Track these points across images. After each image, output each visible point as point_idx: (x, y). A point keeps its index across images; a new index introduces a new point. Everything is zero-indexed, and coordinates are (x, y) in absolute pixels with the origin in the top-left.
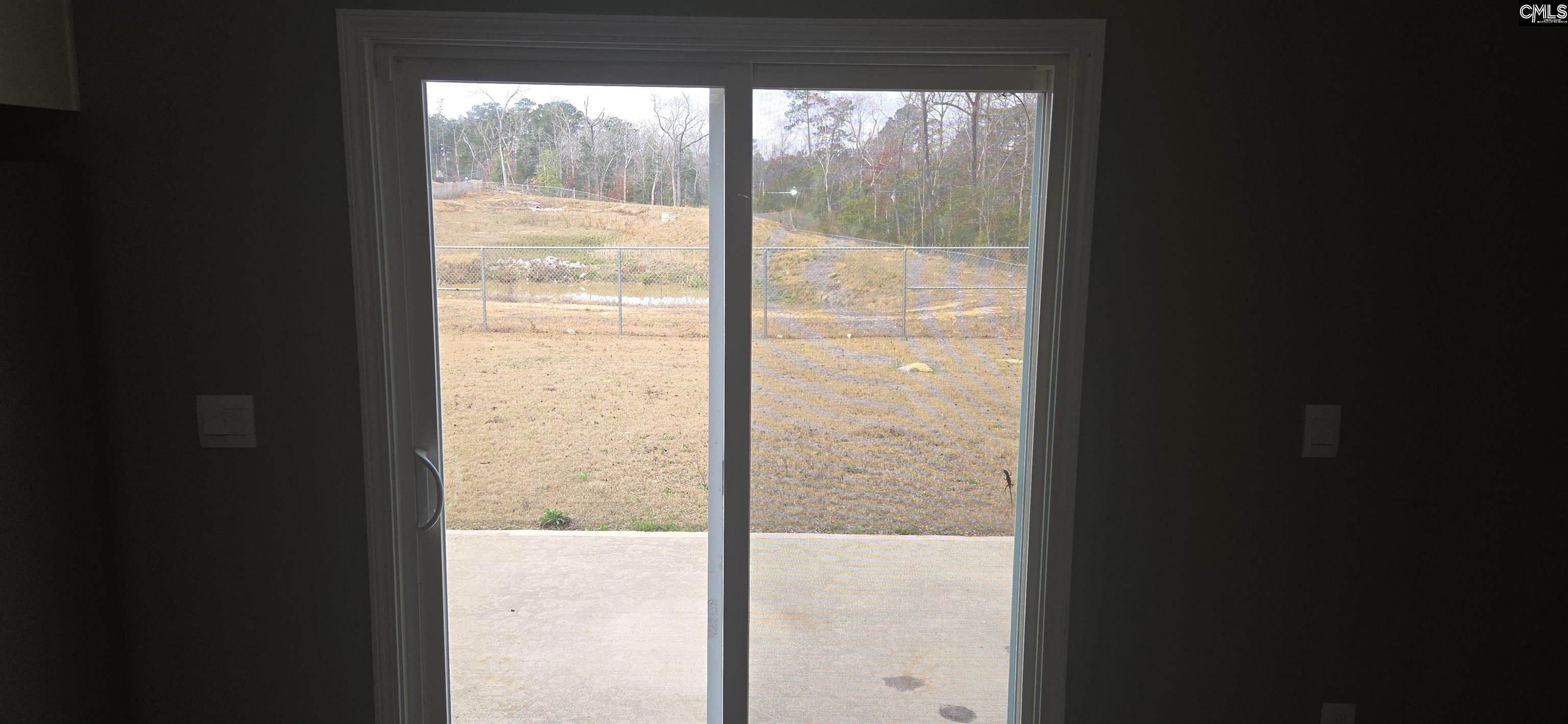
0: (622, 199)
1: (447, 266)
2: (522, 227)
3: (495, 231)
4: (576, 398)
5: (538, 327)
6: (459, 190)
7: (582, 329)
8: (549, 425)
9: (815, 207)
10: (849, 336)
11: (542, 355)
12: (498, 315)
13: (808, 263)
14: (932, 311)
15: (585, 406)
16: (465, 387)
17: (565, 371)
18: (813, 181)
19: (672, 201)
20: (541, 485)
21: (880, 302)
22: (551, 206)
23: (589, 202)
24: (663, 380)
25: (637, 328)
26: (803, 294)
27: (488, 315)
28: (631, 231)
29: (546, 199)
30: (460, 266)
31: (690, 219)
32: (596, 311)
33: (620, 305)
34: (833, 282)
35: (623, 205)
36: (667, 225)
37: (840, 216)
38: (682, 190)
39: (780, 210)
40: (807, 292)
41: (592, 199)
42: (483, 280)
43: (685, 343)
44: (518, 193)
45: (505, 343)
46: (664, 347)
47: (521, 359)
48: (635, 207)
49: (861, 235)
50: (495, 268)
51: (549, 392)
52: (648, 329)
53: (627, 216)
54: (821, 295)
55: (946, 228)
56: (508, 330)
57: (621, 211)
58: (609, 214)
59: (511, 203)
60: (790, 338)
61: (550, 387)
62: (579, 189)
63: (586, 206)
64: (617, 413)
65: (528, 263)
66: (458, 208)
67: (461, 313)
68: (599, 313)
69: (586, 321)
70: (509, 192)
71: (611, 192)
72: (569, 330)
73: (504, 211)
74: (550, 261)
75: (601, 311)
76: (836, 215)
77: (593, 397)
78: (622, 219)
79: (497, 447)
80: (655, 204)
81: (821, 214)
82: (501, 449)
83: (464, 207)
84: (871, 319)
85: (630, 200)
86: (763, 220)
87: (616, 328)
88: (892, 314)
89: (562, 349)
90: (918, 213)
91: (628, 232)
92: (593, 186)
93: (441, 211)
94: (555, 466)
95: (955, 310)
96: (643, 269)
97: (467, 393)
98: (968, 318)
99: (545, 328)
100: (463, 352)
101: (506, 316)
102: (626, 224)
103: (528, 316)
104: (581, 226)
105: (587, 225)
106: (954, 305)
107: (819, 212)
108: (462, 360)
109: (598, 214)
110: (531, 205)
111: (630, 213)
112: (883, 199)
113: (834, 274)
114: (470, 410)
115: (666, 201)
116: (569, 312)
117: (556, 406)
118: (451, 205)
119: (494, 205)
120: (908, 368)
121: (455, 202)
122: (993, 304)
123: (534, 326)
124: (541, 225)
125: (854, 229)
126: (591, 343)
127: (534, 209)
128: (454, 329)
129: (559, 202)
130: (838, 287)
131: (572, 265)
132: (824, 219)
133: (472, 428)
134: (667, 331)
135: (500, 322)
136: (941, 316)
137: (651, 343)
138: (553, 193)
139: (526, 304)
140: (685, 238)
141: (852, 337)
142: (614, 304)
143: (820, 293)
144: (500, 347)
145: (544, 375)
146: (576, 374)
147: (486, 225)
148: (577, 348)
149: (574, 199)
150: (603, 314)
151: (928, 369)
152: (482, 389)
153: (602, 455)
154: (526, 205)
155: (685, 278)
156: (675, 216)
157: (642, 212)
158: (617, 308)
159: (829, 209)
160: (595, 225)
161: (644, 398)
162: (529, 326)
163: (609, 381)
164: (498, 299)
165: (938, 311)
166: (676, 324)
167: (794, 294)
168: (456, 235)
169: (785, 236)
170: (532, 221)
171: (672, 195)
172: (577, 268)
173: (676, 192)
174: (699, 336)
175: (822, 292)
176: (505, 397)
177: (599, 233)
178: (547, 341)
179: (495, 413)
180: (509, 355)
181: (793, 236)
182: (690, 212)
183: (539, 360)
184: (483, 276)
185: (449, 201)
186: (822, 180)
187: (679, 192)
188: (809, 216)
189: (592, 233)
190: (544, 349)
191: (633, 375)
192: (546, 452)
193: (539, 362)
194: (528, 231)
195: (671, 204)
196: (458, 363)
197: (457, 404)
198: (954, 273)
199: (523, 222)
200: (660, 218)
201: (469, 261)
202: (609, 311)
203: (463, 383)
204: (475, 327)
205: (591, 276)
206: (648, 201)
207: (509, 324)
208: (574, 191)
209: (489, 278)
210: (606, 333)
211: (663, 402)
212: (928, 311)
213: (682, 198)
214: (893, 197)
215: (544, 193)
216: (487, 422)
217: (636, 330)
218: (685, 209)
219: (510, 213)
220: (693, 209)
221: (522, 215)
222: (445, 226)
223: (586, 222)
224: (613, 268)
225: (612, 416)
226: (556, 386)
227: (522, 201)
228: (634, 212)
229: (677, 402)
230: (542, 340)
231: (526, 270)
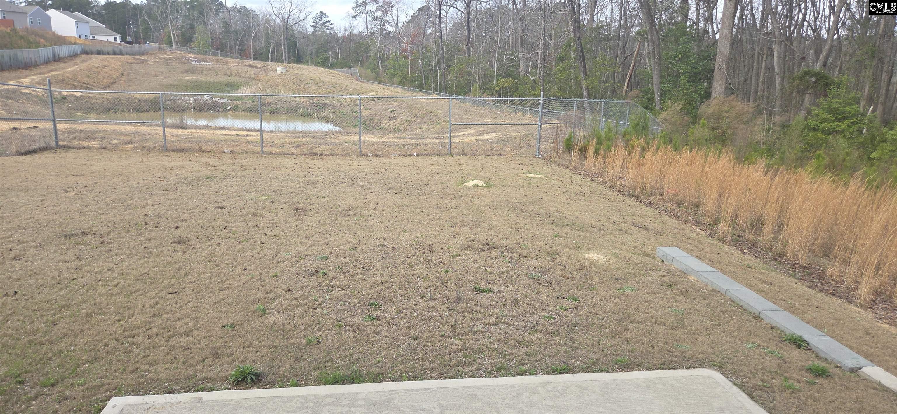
0: (251, 58)
1: (136, 101)
2: (186, 74)
3: (168, 77)
4: (241, 216)
5: (203, 148)
6: (143, 49)
7: (235, 149)
8: (224, 247)
9: (372, 66)
10: (415, 154)
11: (209, 174)
12: (174, 139)
13: (374, 102)
14: (460, 136)
15: (250, 224)
16: (153, 205)
17: (229, 189)
18: (370, 50)
19: (283, 60)
20: (225, 322)
21: (424, 129)
22: (204, 61)
23: (229, 60)
24: (304, 197)
25: (273, 148)
26: (373, 122)
27: (167, 139)
28: (258, 78)
29: (201, 57)
30: (146, 101)
31: (296, 72)
32: (243, 136)
33: (261, 131)
34: (392, 115)
35: (251, 62)
36: (281, 75)
37: (387, 72)
38: (289, 53)
39: (350, 67)
40: (376, 121)
41: (231, 57)
42: (162, 110)
43: (310, 161)
44: (183, 53)
45: (180, 163)
46: (296, 166)
47: (194, 178)
48: (259, 64)
49: (401, 84)
50: (170, 103)
51: (220, 210)
52: (282, 150)
53: (254, 69)
54: (386, 123)
55: (451, 81)
56: (182, 150)
57: (250, 66)
58: (243, 67)
59: (178, 59)
60: (377, 156)
61: (220, 205)
62: (222, 51)
63: (227, 62)
64: (276, 231)
65: (192, 99)
66: (143, 62)
67: (148, 137)
68: (245, 138)
69: (237, 143)
70: (177, 52)
71: (243, 53)
72: (226, 151)
73: (174, 64)
74: (207, 98)
75: (247, 135)
76: (385, 71)
77: (255, 215)
78: (252, 72)
79: (182, 273)
80: (271, 61)
81: (376, 71)
82: (186, 275)
83: (147, 61)
84: (424, 141)
85: (255, 59)
86: (340, 73)
87: (259, 149)
88: (436, 138)
89: (224, 168)
90: (436, 71)
91: (256, 79)
92: (232, 49)
93: (132, 63)
94: (235, 296)
95: (473, 135)
96: (269, 104)
97: (153, 212)
98: (483, 140)
99: (209, 149)
100: (150, 171)
101: (180, 139)
102: (254, 74)
103: (196, 140)
104: (225, 74)
105: (229, 74)
106: (472, 132)
107: (375, 69)
108: (150, 179)
109: (235, 67)
110: (191, 60)
111: (256, 67)
112: (414, 62)
113: (392, 109)
114: (157, 229)
115: (279, 60)
116: (224, 136)
117: (227, 224)
118: (138, 59)
119: (167, 60)
120: (471, 184)
121: (141, 57)
122: (495, 132)
123: (200, 148)
124: (199, 74)
125: (396, 80)
126: (244, 162)
127: (194, 63)
128: (142, 150)
129: (209, 59)
130: (395, 118)
131: (222, 101)
132: (378, 74)
133: (160, 249)
134: (293, 151)
135: (176, 144)
136: (467, 139)
137: (286, 162)
138: (205, 53)
139: (194, 131)
140: (294, 84)
141: (417, 155)
142: (254, 130)
143: (384, 122)
144: (177, 167)
145: (213, 193)
146: (237, 191)
147: (162, 73)
148: (234, 167)
149: (219, 57)
150: (248, 138)
151: (484, 185)
152: (166, 208)
153: (273, 281)
154: (188, 60)
155: (297, 111)
156: (285, 70)
157: (264, 66)
158: (259, 134)
159: (380, 67)
160: (234, 74)
161: (293, 215)
162: (197, 148)
163: (264, 198)
164: (173, 126)
165: (463, 136)
166: (299, 146)
167: (368, 122)
168: (142, 79)
169: (357, 84)
170: (193, 71)
171: (282, 56)
172: (226, 104)
173: (285, 53)
174: (315, 154)
175: (386, 122)
176: (185, 216)
177: (238, 79)
178: (212, 161)
179: (178, 233)
180: (185, 174)
181: (363, 85)
182: (295, 68)
183: (208, 178)
184: (162, 107)
185: (137, 57)
186: (376, 50)
187: (287, 54)
188: (369, 71)
189: (232, 79)
190: (210, 168)
191: (281, 192)
192: (225, 278)
193: (208, 180)
194: (190, 77)
195: (282, 62)
196: (146, 182)
197: (146, 223)
198: (465, 111)
199: (187, 71)
200: (276, 70)
201: (152, 98)
202: (252, 135)
203: (150, 202)
204: (158, 148)
205: (235, 109)
206: (267, 59)
207: (183, 145)
208: (219, 52)
209: (166, 109)
210: (253, 153)
211: (309, 219)
212: (457, 136)
213: (289, 58)
214: (420, 62)
215: (199, 53)
216: (172, 243)
217: (273, 150)
218: (292, 65)
219: (177, 65)
220: (297, 66)
221: (186, 67)
222: (134, 73)
223: (228, 72)
224: (250, 104)
225: (273, 235)
226: (225, 204)
227: (186, 58)
228: (259, 66)
229: (320, 218)
230: (208, 160)
231: (191, 104)
